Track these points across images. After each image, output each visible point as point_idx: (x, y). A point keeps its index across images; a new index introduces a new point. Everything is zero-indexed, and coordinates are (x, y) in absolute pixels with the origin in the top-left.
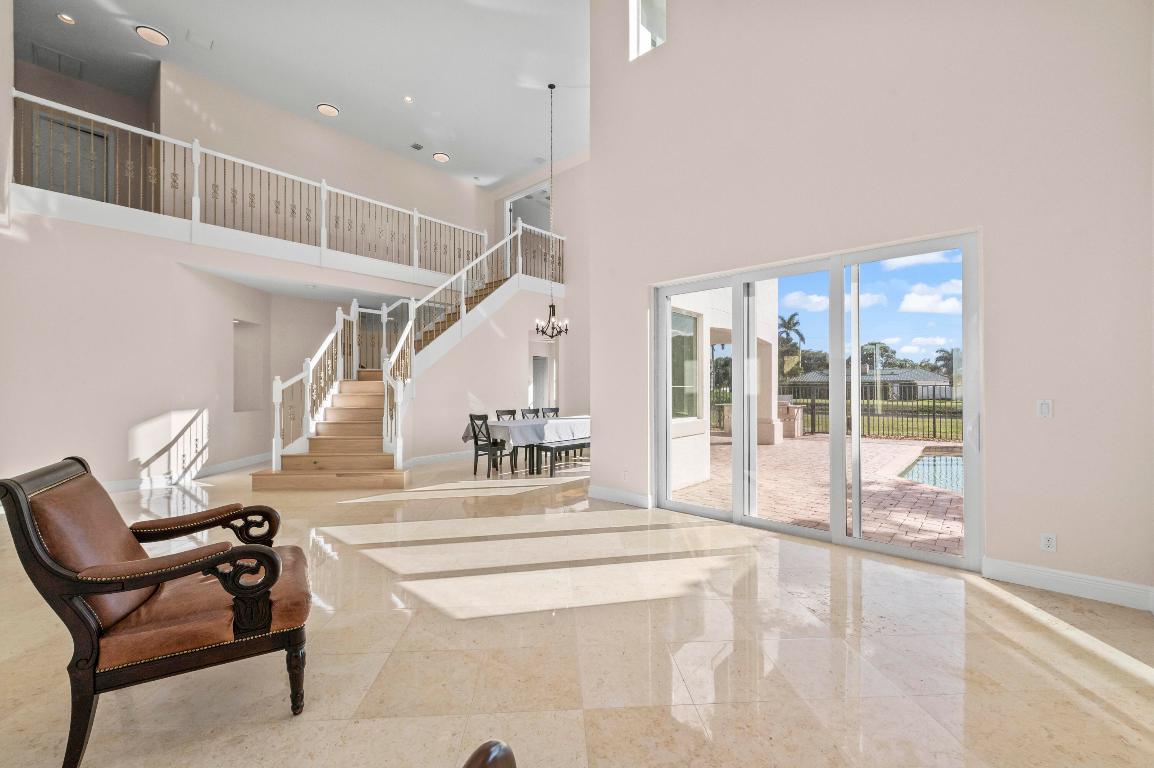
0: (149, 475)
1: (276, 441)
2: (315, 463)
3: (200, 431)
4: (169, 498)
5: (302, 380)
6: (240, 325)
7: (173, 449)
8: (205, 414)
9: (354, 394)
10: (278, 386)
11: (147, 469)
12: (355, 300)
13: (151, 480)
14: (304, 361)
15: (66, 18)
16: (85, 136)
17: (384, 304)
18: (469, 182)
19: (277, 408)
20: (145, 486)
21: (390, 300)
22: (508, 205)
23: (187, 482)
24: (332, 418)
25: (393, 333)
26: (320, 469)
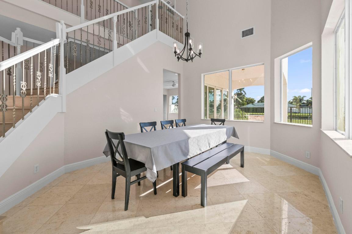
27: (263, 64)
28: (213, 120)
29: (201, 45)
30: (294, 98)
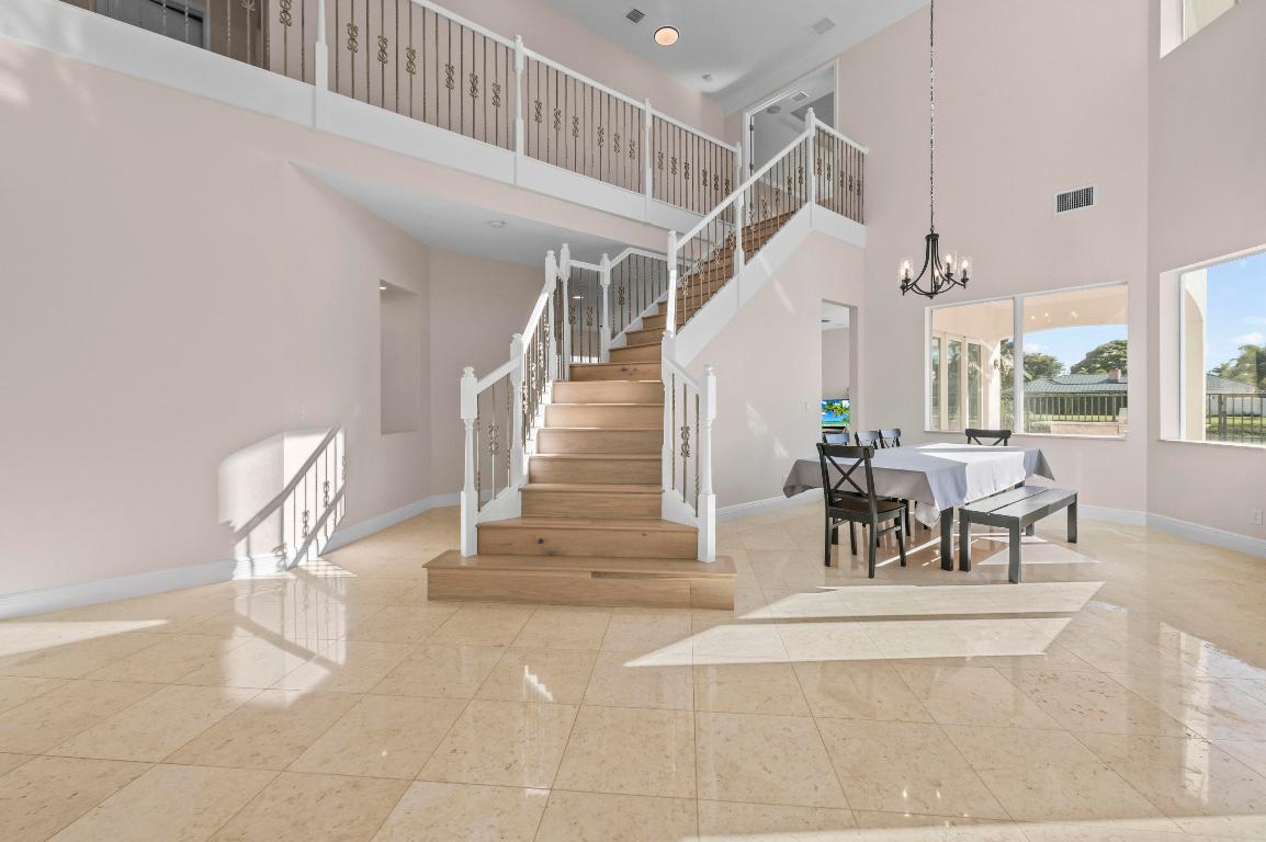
0: (248, 553)
1: (467, 498)
2: (541, 541)
3: (331, 468)
4: (282, 594)
5: (508, 375)
6: (390, 294)
7: (288, 504)
8: (340, 437)
9: (582, 404)
10: (471, 387)
11: (243, 542)
12: (565, 246)
13: (252, 561)
14: (511, 340)
16: (177, 16)
17: (605, 256)
18: (694, 86)
19: (469, 429)
20: (242, 573)
21: (615, 249)
22: (748, 118)
23: (312, 562)
24: (552, 449)
25: (617, 304)
26: (551, 554)
27: (1126, 283)
28: (973, 434)
29: (969, 261)
30: (1244, 352)
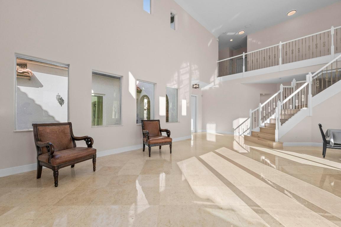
3: (248, 123)
5: (258, 110)
7: (240, 127)
8: (250, 119)
10: (251, 112)
11: (235, 130)
13: (236, 133)
15: (231, 40)
